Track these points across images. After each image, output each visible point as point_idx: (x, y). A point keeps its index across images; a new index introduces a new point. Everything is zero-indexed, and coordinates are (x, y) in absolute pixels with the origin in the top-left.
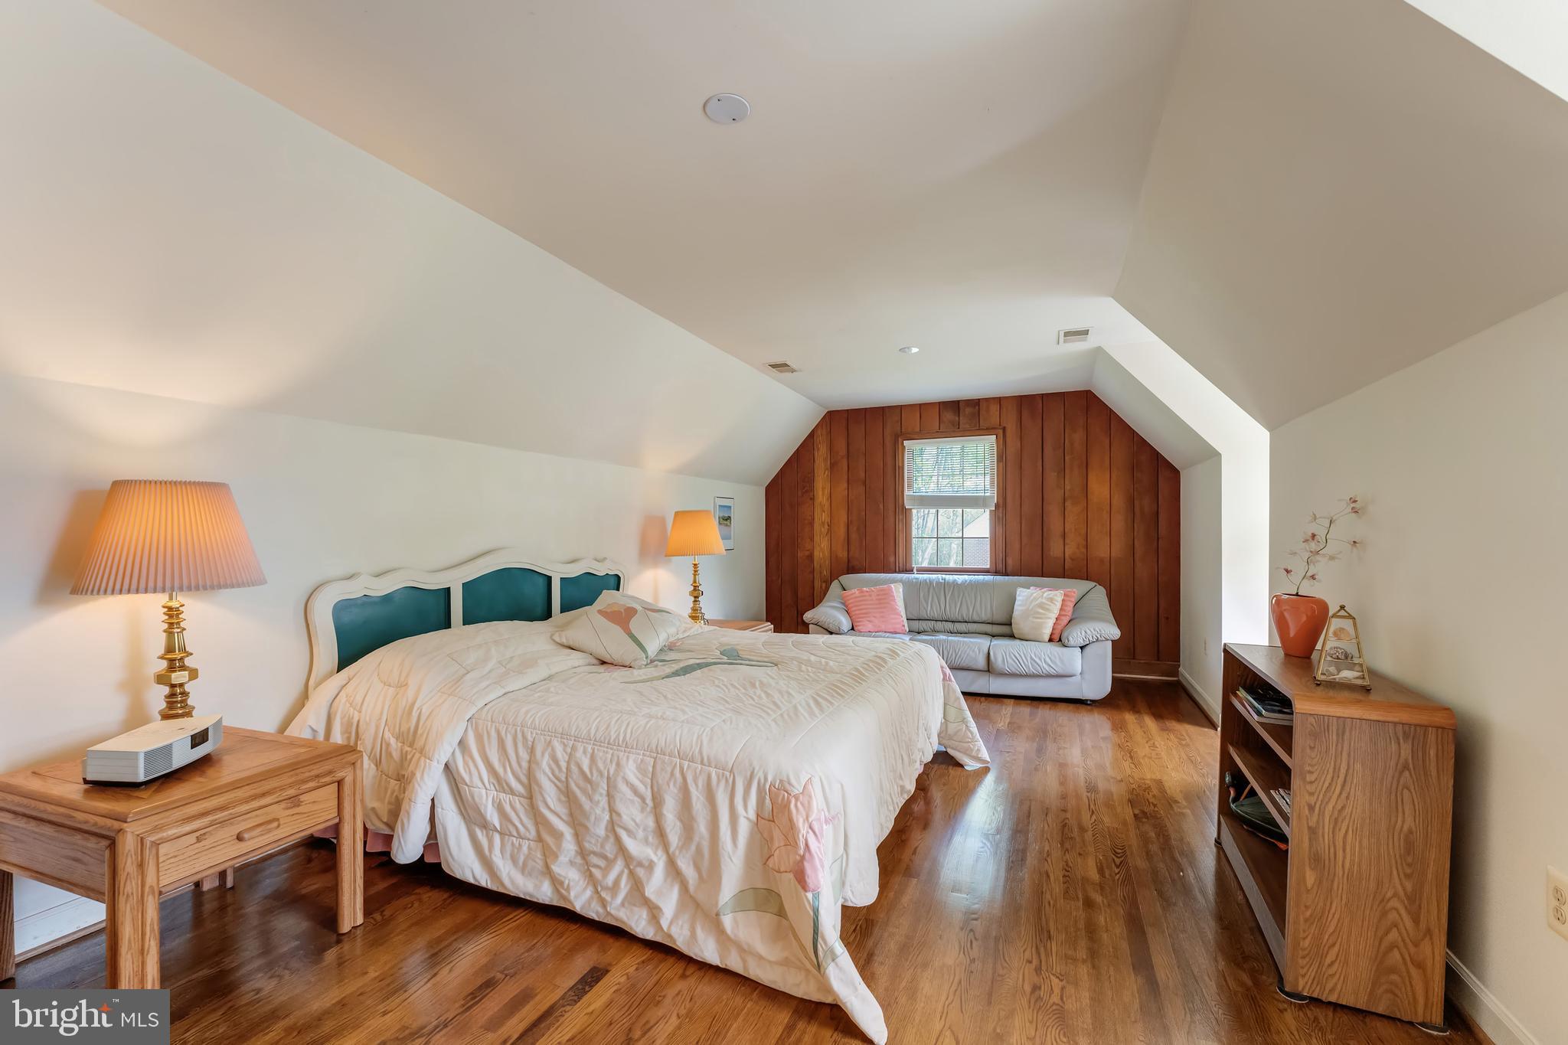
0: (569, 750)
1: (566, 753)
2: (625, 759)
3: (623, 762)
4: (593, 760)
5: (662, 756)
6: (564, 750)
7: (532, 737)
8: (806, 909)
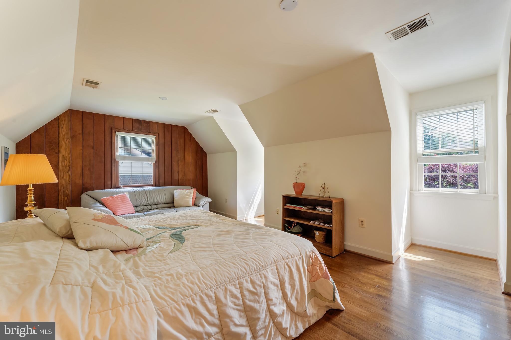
0: (238, 286)
1: (237, 288)
2: (266, 273)
3: (266, 274)
4: (253, 282)
5: (278, 263)
6: (236, 288)
7: (213, 293)
8: (331, 284)
